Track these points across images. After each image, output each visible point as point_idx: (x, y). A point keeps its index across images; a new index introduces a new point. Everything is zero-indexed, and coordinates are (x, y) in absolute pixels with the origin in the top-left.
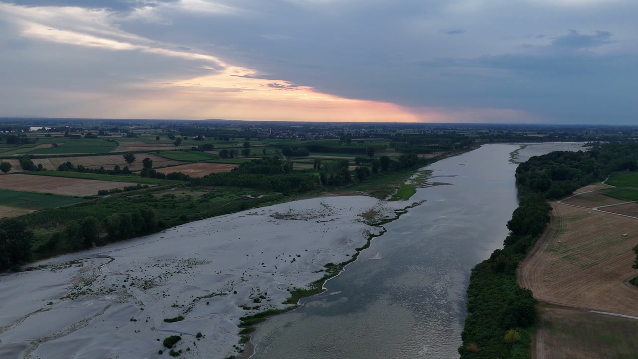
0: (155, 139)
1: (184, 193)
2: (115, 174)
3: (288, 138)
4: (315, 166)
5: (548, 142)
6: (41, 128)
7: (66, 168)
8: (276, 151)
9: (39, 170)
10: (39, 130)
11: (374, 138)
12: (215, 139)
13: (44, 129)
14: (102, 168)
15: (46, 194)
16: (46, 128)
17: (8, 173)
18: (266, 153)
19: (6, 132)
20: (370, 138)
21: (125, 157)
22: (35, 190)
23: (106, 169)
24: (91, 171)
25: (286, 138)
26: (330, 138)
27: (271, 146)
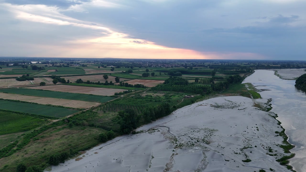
0: (98, 67)
1: (153, 94)
2: (106, 85)
3: (158, 67)
4: (196, 81)
5: (284, 69)
6: (37, 62)
7: (79, 82)
8: (164, 73)
9: (68, 83)
10: (36, 63)
11: (198, 67)
12: (125, 68)
13: (38, 63)
14: (99, 82)
15: (90, 95)
16: (39, 62)
17: (56, 84)
18: (161, 74)
19: (23, 64)
20: (196, 67)
21: (104, 77)
22: (83, 93)
23: (101, 82)
24: (94, 83)
25: (157, 67)
26: (178, 67)
27: (157, 71)
